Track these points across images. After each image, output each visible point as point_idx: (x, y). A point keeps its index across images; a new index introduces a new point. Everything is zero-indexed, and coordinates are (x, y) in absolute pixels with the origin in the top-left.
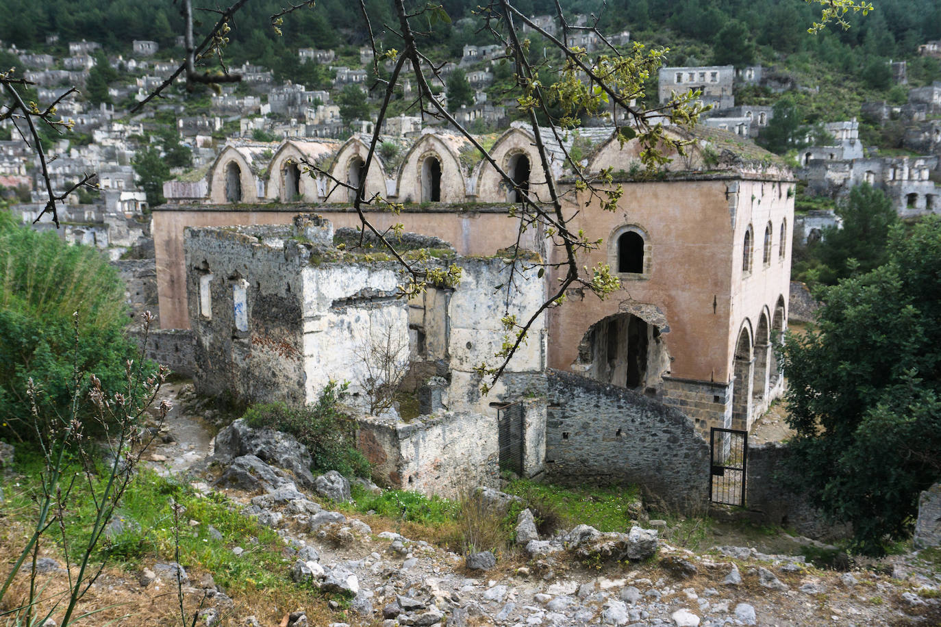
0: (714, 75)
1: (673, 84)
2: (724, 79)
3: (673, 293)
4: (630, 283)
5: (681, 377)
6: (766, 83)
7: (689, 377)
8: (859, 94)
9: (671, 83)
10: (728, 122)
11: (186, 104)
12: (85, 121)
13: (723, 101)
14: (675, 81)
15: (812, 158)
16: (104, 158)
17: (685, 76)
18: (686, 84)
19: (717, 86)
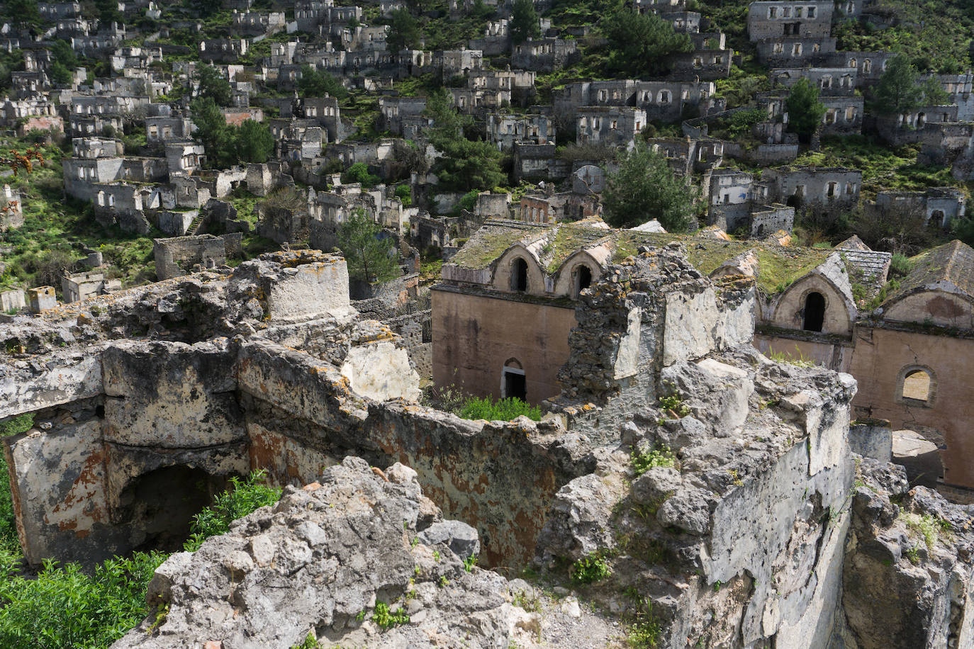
0: (811, 9)
1: (766, 20)
2: (822, 15)
3: (953, 421)
4: (915, 409)
5: (953, 483)
6: (867, 18)
7: (960, 484)
8: (965, 25)
9: (763, 18)
10: (832, 73)
11: (202, 21)
12: (98, 44)
13: (823, 44)
14: (769, 16)
15: (924, 118)
16: (133, 93)
17: (780, 10)
18: (781, 20)
19: (814, 22)
